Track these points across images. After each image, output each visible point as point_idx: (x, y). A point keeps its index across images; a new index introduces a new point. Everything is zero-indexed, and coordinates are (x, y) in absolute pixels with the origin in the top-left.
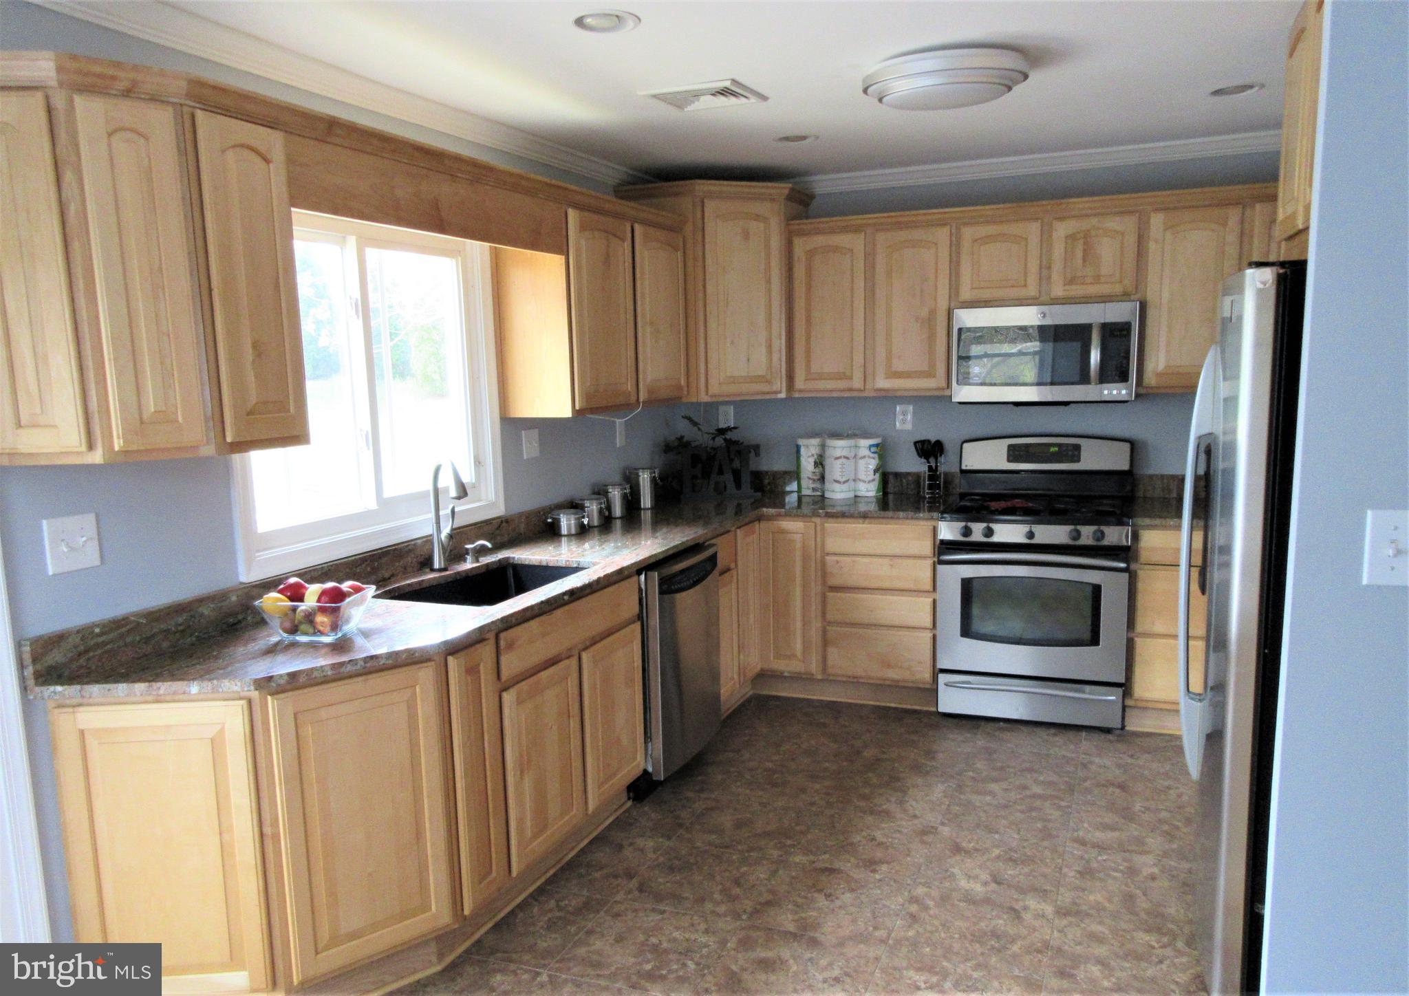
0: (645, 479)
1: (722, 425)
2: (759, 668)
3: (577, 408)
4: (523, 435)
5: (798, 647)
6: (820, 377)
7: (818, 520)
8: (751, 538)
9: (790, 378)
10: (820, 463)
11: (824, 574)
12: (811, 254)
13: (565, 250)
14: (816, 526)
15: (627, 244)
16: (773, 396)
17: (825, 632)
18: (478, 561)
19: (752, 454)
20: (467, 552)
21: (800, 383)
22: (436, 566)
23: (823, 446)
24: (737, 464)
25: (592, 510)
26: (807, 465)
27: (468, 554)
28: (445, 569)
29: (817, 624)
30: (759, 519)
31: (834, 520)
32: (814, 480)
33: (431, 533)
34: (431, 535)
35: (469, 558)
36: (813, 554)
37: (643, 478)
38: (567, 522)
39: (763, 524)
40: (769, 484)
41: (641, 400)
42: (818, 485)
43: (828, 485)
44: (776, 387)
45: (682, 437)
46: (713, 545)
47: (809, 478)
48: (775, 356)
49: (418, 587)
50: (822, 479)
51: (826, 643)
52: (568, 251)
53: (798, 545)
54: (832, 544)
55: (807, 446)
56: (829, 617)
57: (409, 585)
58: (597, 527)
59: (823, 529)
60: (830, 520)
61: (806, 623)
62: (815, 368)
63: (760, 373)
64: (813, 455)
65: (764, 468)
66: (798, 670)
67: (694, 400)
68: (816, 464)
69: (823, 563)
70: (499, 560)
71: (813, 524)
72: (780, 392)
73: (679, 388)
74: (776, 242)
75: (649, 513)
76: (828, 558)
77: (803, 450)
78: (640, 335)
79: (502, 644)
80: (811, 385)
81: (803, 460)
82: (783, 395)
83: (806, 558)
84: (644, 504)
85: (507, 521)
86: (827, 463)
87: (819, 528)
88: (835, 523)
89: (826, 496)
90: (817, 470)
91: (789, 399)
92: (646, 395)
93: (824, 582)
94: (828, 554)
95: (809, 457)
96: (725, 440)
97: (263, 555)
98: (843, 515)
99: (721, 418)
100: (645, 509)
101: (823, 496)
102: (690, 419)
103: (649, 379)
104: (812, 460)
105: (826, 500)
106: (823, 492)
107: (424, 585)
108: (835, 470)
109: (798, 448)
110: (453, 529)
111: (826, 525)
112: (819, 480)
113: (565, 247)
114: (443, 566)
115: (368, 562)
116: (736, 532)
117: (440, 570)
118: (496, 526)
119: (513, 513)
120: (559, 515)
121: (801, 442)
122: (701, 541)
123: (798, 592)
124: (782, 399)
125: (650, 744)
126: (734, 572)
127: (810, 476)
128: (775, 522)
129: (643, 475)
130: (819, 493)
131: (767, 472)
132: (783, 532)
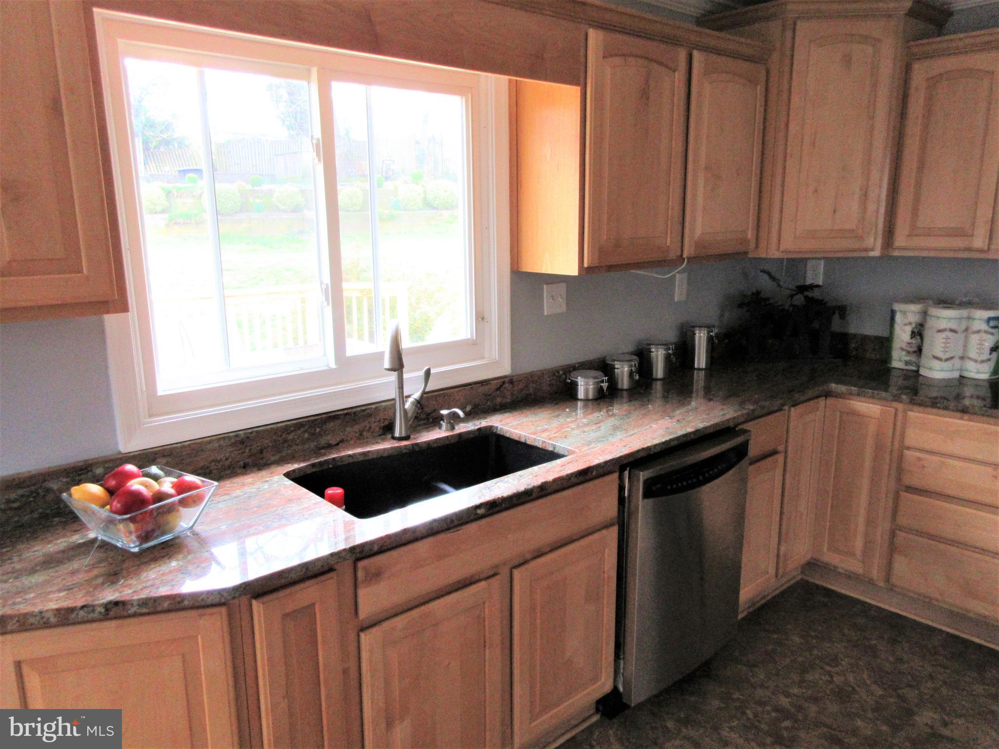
0: (701, 338)
1: (809, 282)
2: (809, 556)
3: (586, 265)
4: (545, 290)
5: (859, 543)
6: (929, 233)
7: (900, 406)
8: (811, 417)
9: (889, 232)
10: (918, 333)
11: (900, 470)
12: (933, 82)
13: (582, 80)
14: (896, 414)
15: (680, 76)
16: (863, 254)
17: (893, 534)
18: (453, 428)
19: (836, 317)
20: (441, 417)
21: (900, 240)
22: (397, 434)
23: (925, 314)
24: (816, 325)
25: (622, 372)
26: (902, 335)
27: (443, 420)
28: (407, 438)
29: (884, 526)
30: (828, 394)
31: (921, 409)
32: (909, 352)
33: (393, 396)
34: (393, 399)
35: (444, 424)
36: (889, 444)
37: (700, 337)
38: (585, 386)
39: (830, 401)
40: (856, 349)
41: (685, 255)
42: (913, 358)
43: (924, 361)
44: (869, 242)
45: (758, 293)
46: (745, 431)
47: (902, 349)
48: (871, 207)
49: (361, 458)
50: (919, 351)
51: (892, 549)
52: (586, 84)
53: (872, 429)
54: (913, 437)
55: (904, 313)
56: (902, 520)
57: (349, 456)
58: (626, 390)
59: (905, 416)
60: (916, 408)
61: (870, 522)
62: (923, 222)
63: (847, 226)
64: (910, 324)
65: (852, 330)
66: (852, 569)
67: (763, 256)
68: (913, 334)
69: (901, 456)
70: (480, 429)
71: (893, 410)
72: (872, 250)
73: (744, 241)
74: (887, 68)
75: (702, 373)
76: (906, 452)
77: (898, 318)
78: (689, 183)
79: (360, 574)
80: (917, 242)
81: (898, 328)
82: (876, 253)
83: (879, 448)
84: (699, 364)
85: (511, 382)
86: (928, 334)
87: (900, 417)
88: (923, 413)
89: (922, 372)
90: (913, 341)
91: (885, 257)
92: (693, 249)
93: (899, 479)
94: (908, 448)
95: (905, 325)
96: (806, 297)
97: (156, 421)
98: (934, 403)
99: (809, 274)
100: (699, 369)
101: (917, 371)
102: (769, 274)
103: (698, 232)
104: (909, 329)
105: (920, 378)
106: (918, 367)
107: (371, 457)
108: (935, 344)
109: (893, 313)
110: (424, 393)
111: (910, 413)
112: (915, 352)
113: (582, 76)
114: (403, 435)
115: (307, 427)
116: (789, 410)
117: (401, 439)
118: (495, 387)
119: (520, 372)
120: (577, 378)
121: (897, 307)
122: (732, 424)
123: (865, 483)
124: (874, 258)
125: (622, 662)
126: (780, 458)
127: (904, 346)
128: (848, 401)
129: (700, 333)
130: (914, 368)
131: (855, 335)
132: (854, 413)
